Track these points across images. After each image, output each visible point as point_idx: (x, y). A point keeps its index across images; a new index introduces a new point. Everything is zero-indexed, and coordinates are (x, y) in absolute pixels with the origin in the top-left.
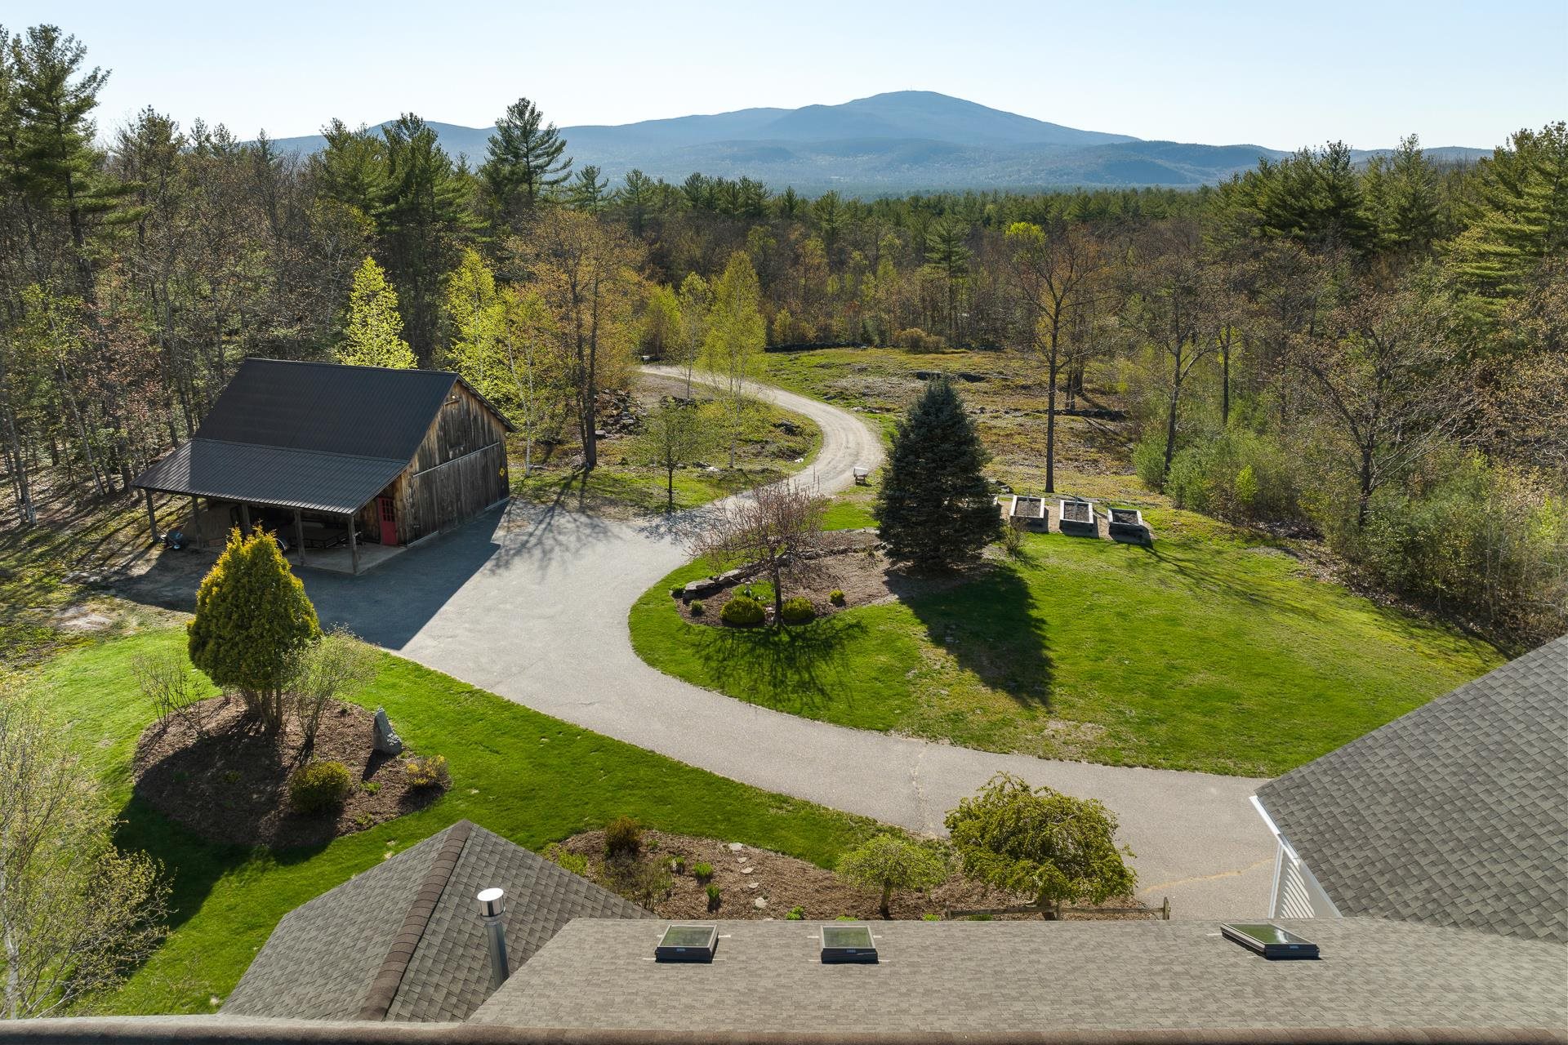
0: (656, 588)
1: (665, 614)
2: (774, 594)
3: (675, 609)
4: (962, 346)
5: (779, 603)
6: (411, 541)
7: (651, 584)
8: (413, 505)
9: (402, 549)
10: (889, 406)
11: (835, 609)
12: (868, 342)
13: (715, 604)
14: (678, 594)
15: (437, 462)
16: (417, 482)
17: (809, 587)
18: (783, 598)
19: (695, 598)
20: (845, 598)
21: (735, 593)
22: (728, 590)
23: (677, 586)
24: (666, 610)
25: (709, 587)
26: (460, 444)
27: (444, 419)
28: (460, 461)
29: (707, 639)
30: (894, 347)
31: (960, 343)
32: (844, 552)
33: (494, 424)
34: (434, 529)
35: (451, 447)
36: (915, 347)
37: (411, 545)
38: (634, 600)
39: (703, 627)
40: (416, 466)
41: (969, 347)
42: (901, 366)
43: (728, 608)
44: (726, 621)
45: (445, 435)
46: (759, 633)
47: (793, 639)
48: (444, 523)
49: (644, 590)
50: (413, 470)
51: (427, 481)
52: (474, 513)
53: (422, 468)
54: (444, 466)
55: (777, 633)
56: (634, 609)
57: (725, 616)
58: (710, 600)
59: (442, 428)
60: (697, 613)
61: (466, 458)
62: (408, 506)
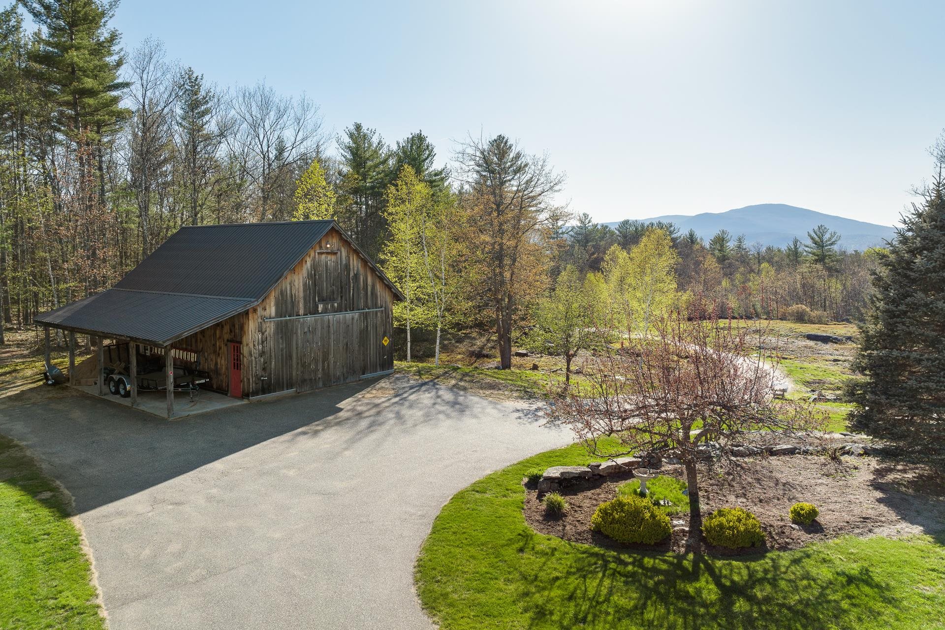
0: (505, 472)
1: (501, 511)
2: (687, 499)
3: (521, 506)
4: (843, 321)
5: (695, 516)
6: (255, 393)
7: (500, 466)
8: (262, 353)
9: (245, 402)
10: (786, 357)
11: (805, 536)
12: (758, 316)
13: (586, 503)
14: (534, 483)
15: (301, 312)
16: (270, 328)
17: (744, 495)
18: (703, 507)
19: (553, 491)
20: (820, 519)
21: (624, 490)
22: (612, 486)
23: (535, 471)
24: (505, 505)
25: (581, 477)
26: (334, 300)
27: (315, 266)
28: (330, 317)
29: (556, 567)
30: (781, 319)
31: (838, 318)
32: (791, 452)
33: (379, 287)
34: (290, 385)
35: (322, 300)
36: (800, 318)
37: (253, 399)
38: (464, 484)
39: (555, 542)
40: (272, 310)
41: (848, 321)
42: (791, 330)
43: (605, 513)
44: (599, 535)
45: (315, 285)
46: (655, 571)
47: (729, 592)
48: (304, 381)
49: (489, 472)
50: (267, 313)
51: (284, 331)
52: (345, 378)
53: (279, 314)
54: (310, 319)
55: (693, 576)
56: (460, 497)
57: (598, 525)
58: (580, 496)
59: (311, 276)
60: (553, 515)
61: (340, 316)
62: (255, 353)
